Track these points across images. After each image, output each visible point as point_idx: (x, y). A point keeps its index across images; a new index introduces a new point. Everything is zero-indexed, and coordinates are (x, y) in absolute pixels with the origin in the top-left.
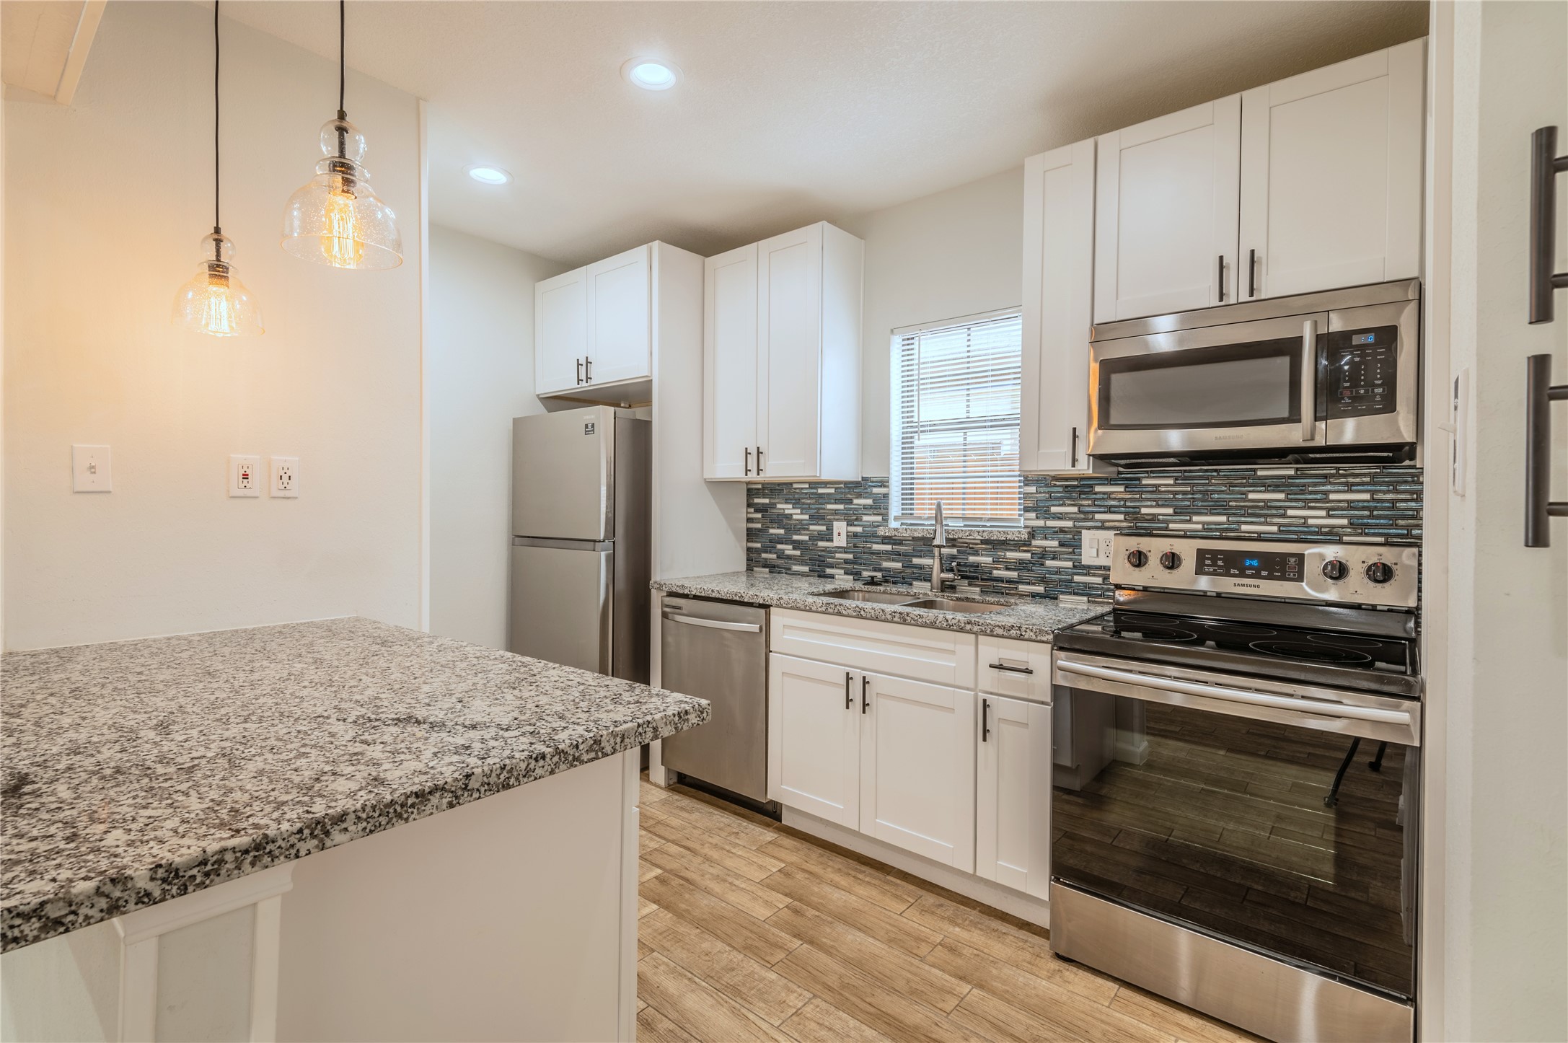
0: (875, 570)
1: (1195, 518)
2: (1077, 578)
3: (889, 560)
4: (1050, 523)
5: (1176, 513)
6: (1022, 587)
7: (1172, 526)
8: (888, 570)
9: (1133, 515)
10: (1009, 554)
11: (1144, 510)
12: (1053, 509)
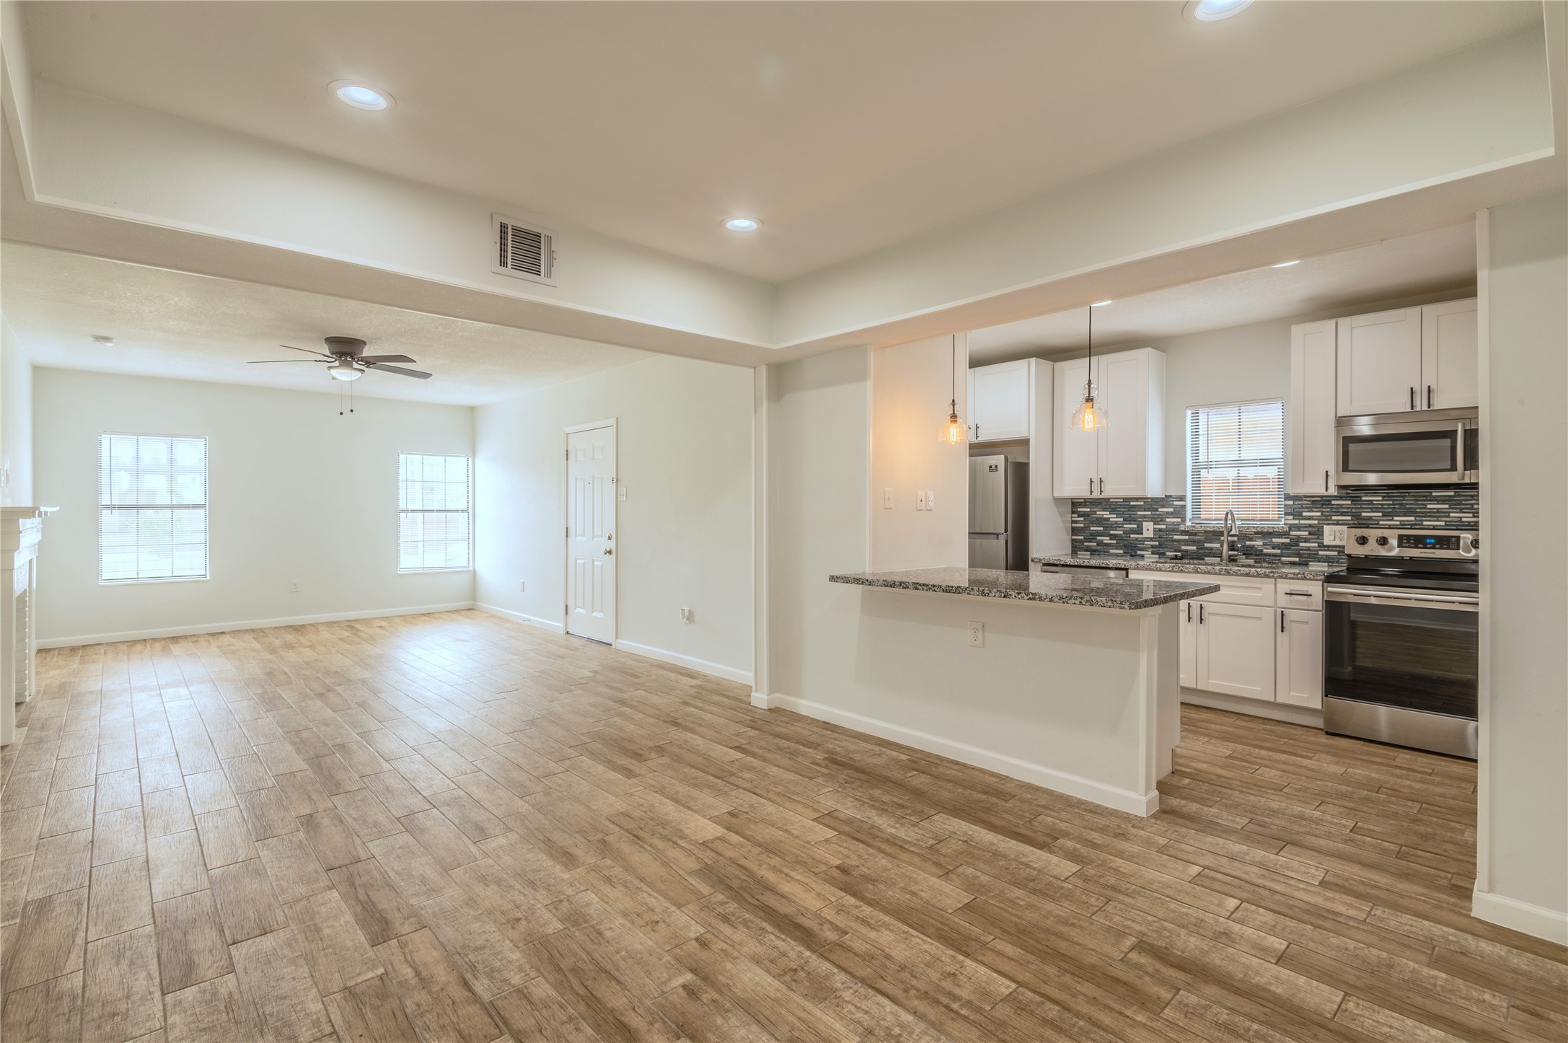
0: (1176, 551)
1: (1395, 518)
2: (1320, 553)
3: (1187, 545)
4: (1302, 522)
5: (1383, 516)
6: (1283, 559)
7: (1381, 522)
8: (1187, 551)
9: (1357, 516)
10: (1274, 540)
11: (1363, 514)
12: (1304, 514)
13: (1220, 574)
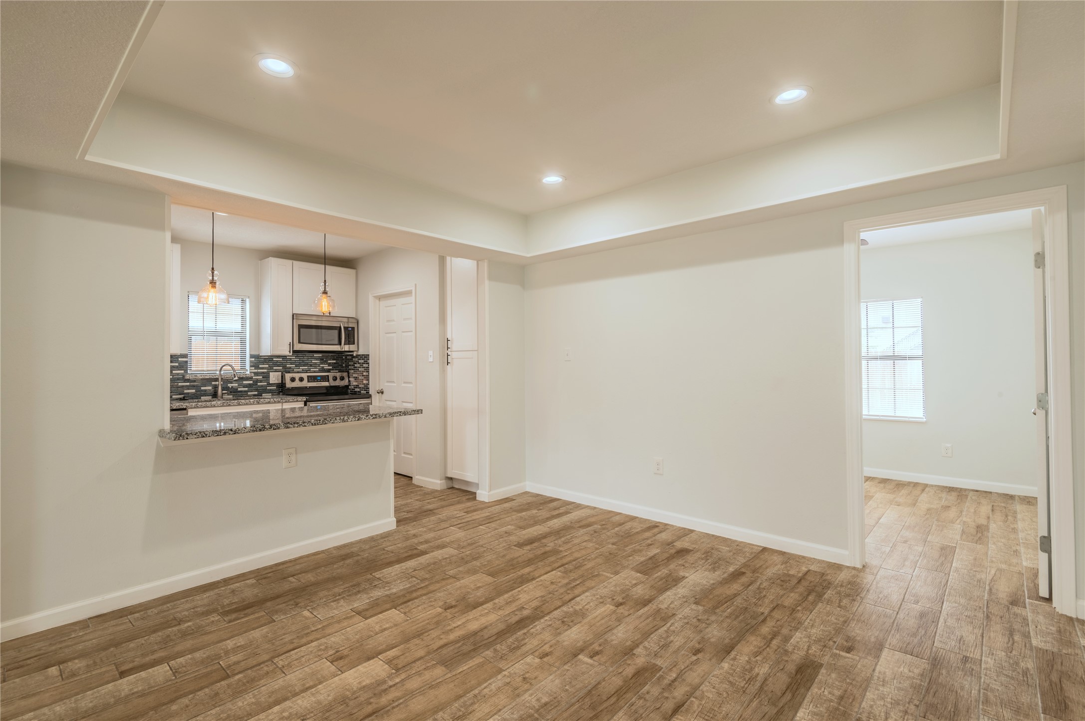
0: (180, 394)
1: (300, 368)
2: (268, 388)
4: (259, 371)
5: (296, 366)
6: (249, 393)
7: (295, 370)
9: (284, 367)
10: (244, 382)
11: (287, 366)
12: (260, 366)
13: (254, 404)
